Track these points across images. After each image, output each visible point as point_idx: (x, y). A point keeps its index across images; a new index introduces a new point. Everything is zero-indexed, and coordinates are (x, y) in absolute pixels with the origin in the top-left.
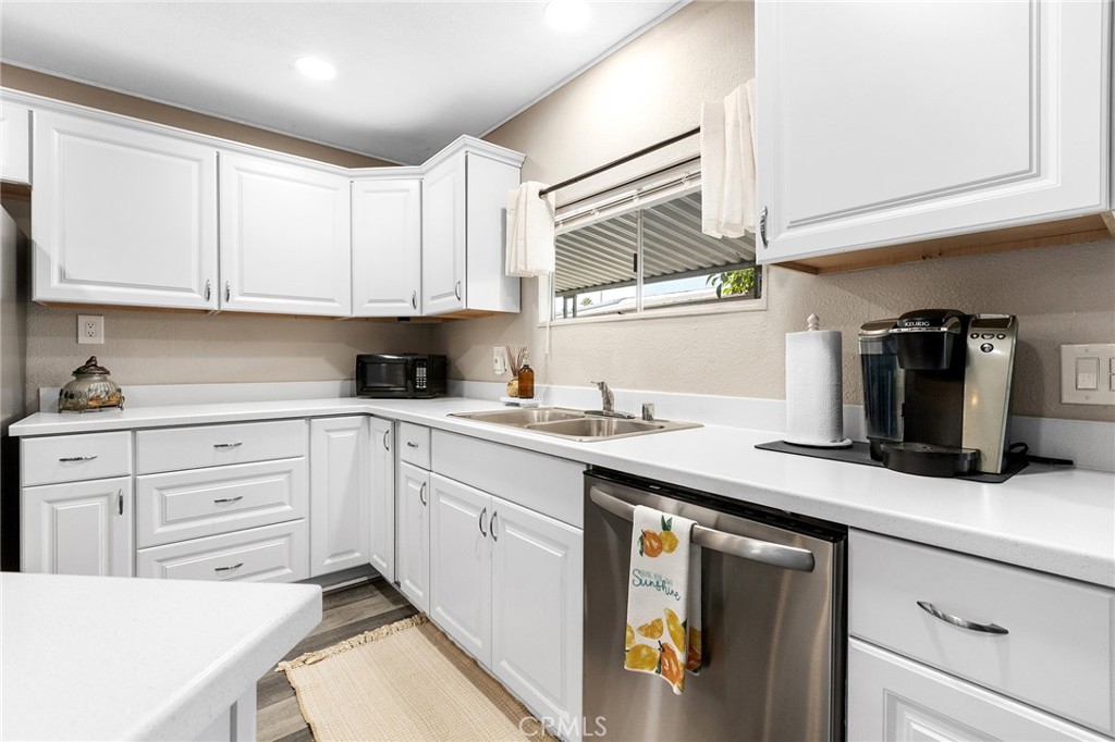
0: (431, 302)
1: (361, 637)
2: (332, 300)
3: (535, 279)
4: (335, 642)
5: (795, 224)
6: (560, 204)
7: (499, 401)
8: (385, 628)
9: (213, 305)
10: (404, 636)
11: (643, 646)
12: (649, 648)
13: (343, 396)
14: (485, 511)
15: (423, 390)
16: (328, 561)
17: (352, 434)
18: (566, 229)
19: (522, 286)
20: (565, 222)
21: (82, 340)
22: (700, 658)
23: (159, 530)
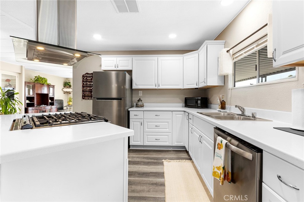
0: (200, 84)
1: (179, 160)
2: (179, 85)
3: (227, 75)
4: (174, 160)
5: (284, 53)
6: (234, 53)
7: (216, 110)
8: (184, 160)
9: (157, 88)
10: (188, 163)
11: (217, 172)
12: (218, 173)
13: (183, 107)
14: (200, 136)
15: (199, 106)
16: (176, 143)
17: (181, 115)
18: (235, 60)
19: (225, 78)
20: (236, 58)
21: (139, 95)
22: (230, 179)
23: (147, 130)
